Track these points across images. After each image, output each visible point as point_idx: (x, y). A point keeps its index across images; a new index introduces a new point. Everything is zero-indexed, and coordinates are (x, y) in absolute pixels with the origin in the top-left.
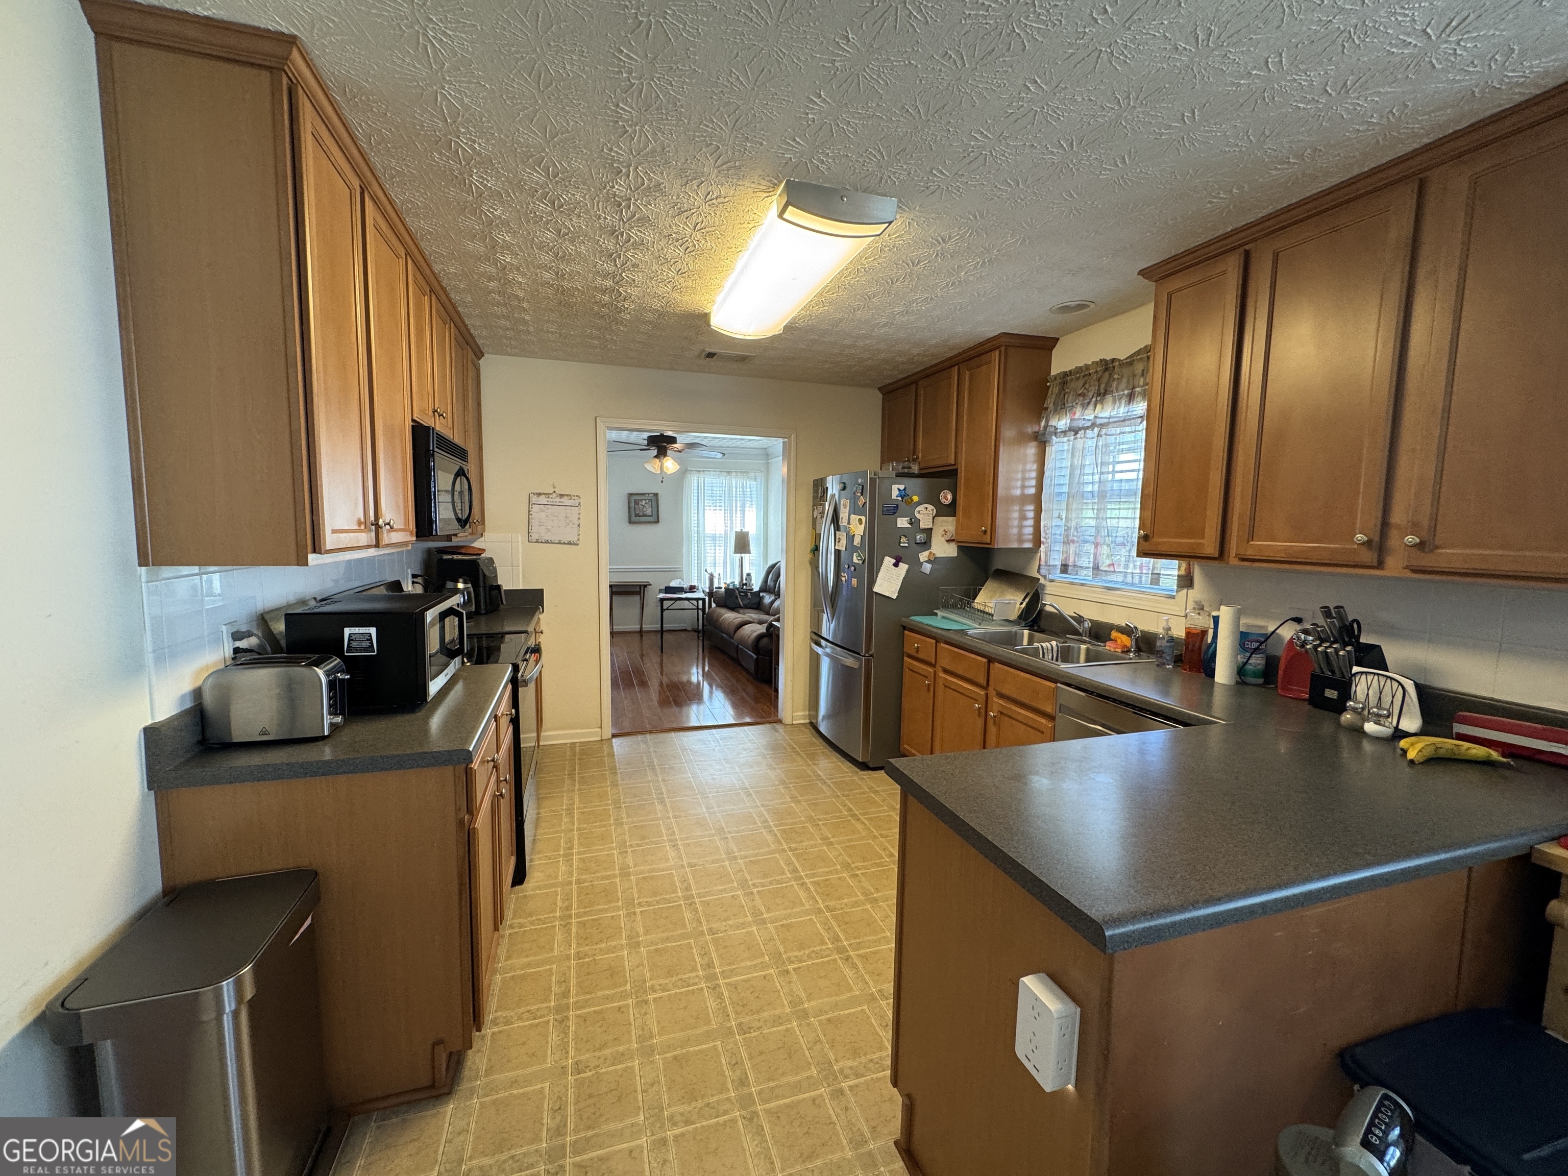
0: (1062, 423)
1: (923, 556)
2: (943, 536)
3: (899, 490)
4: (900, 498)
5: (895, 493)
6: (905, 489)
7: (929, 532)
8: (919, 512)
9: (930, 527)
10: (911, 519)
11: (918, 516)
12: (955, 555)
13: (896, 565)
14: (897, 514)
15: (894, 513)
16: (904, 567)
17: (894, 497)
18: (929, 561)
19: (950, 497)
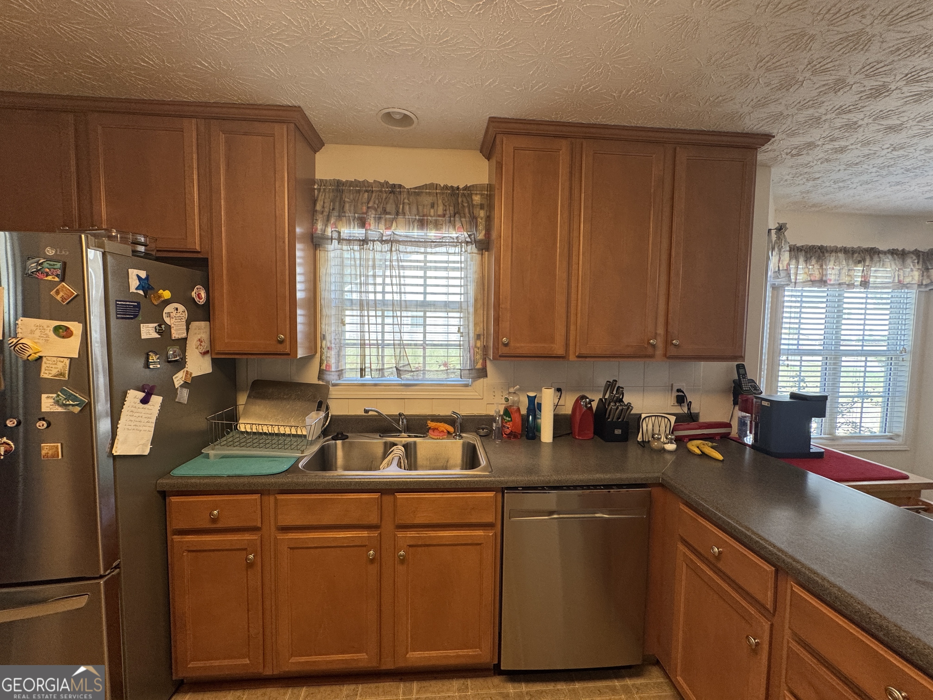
0: (347, 231)
1: (179, 379)
2: (197, 348)
3: (139, 277)
4: (141, 292)
5: (134, 283)
6: (147, 278)
7: (182, 343)
8: (169, 315)
9: (184, 335)
10: (160, 326)
11: (167, 320)
12: (210, 371)
13: (145, 401)
14: (140, 318)
15: (136, 316)
16: (156, 400)
17: (133, 289)
18: (185, 385)
19: (203, 294)
